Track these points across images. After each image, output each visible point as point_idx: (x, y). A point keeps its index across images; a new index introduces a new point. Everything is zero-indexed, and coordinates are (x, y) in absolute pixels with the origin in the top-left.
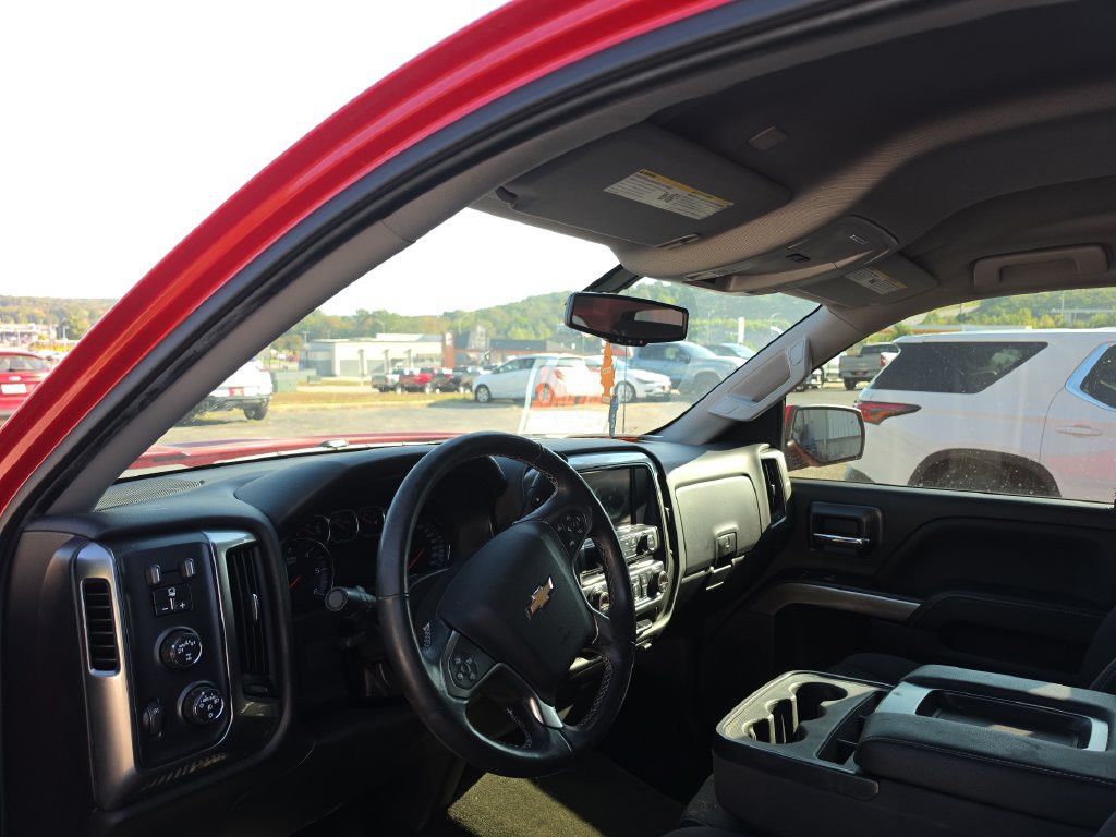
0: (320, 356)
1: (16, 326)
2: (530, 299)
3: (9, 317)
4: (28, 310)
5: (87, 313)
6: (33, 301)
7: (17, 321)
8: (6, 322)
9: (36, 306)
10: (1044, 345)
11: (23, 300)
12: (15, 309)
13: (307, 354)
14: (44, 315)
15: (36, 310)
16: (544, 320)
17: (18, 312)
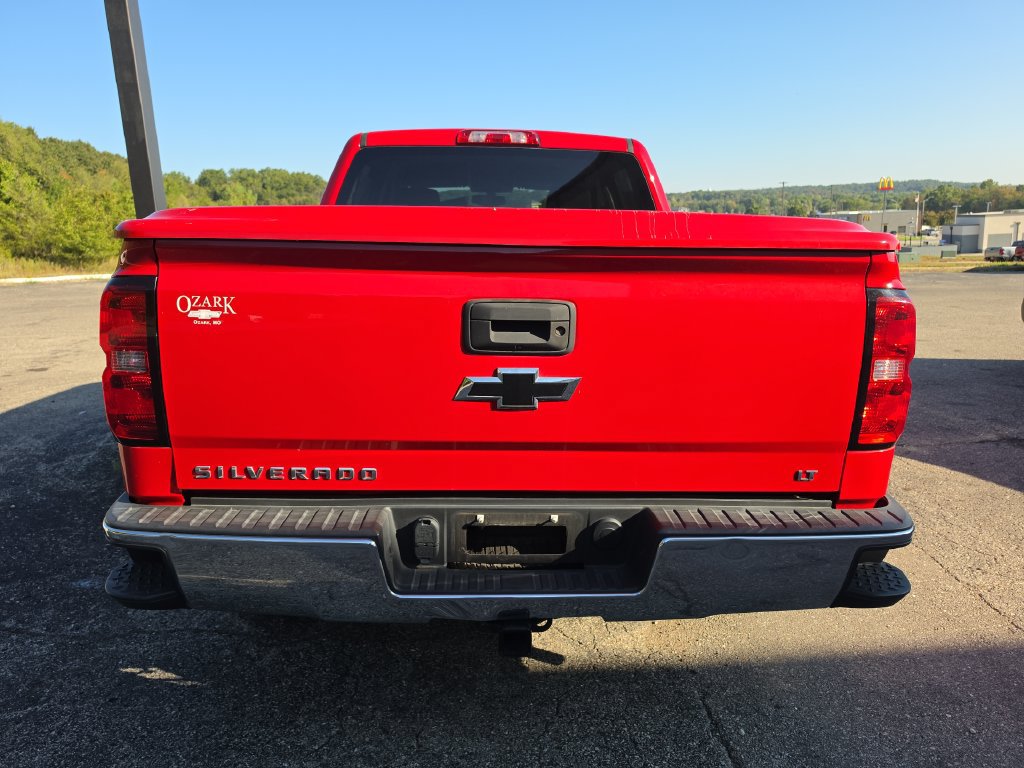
0: (966, 231)
5: (768, 201)
12: (715, 201)
13: (952, 229)
14: (735, 205)
15: (730, 202)
17: (717, 204)
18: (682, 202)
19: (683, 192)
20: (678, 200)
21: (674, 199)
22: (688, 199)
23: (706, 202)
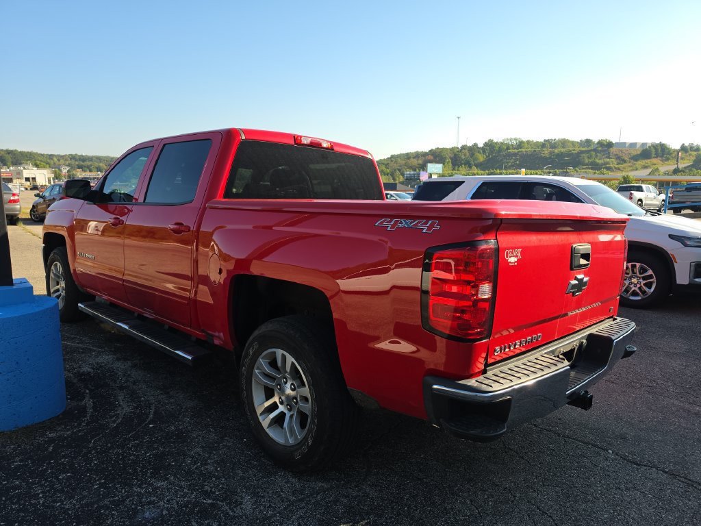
1: (90, 174)
2: (392, 157)
3: (86, 169)
4: (97, 164)
6: (99, 159)
7: (90, 171)
8: (85, 171)
9: (101, 162)
10: (464, 182)
11: (94, 158)
12: (89, 163)
15: (101, 164)
16: (399, 170)
17: (91, 165)
18: (62, 162)
19: (62, 154)
20: (59, 160)
21: (55, 159)
22: (66, 160)
23: (81, 163)
